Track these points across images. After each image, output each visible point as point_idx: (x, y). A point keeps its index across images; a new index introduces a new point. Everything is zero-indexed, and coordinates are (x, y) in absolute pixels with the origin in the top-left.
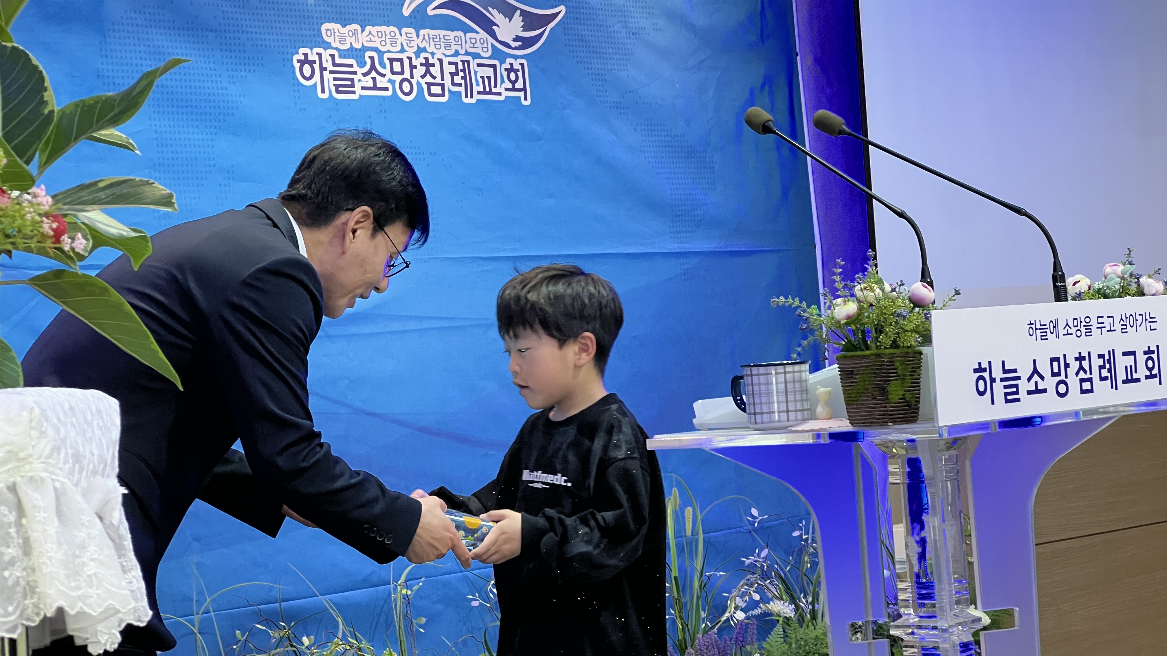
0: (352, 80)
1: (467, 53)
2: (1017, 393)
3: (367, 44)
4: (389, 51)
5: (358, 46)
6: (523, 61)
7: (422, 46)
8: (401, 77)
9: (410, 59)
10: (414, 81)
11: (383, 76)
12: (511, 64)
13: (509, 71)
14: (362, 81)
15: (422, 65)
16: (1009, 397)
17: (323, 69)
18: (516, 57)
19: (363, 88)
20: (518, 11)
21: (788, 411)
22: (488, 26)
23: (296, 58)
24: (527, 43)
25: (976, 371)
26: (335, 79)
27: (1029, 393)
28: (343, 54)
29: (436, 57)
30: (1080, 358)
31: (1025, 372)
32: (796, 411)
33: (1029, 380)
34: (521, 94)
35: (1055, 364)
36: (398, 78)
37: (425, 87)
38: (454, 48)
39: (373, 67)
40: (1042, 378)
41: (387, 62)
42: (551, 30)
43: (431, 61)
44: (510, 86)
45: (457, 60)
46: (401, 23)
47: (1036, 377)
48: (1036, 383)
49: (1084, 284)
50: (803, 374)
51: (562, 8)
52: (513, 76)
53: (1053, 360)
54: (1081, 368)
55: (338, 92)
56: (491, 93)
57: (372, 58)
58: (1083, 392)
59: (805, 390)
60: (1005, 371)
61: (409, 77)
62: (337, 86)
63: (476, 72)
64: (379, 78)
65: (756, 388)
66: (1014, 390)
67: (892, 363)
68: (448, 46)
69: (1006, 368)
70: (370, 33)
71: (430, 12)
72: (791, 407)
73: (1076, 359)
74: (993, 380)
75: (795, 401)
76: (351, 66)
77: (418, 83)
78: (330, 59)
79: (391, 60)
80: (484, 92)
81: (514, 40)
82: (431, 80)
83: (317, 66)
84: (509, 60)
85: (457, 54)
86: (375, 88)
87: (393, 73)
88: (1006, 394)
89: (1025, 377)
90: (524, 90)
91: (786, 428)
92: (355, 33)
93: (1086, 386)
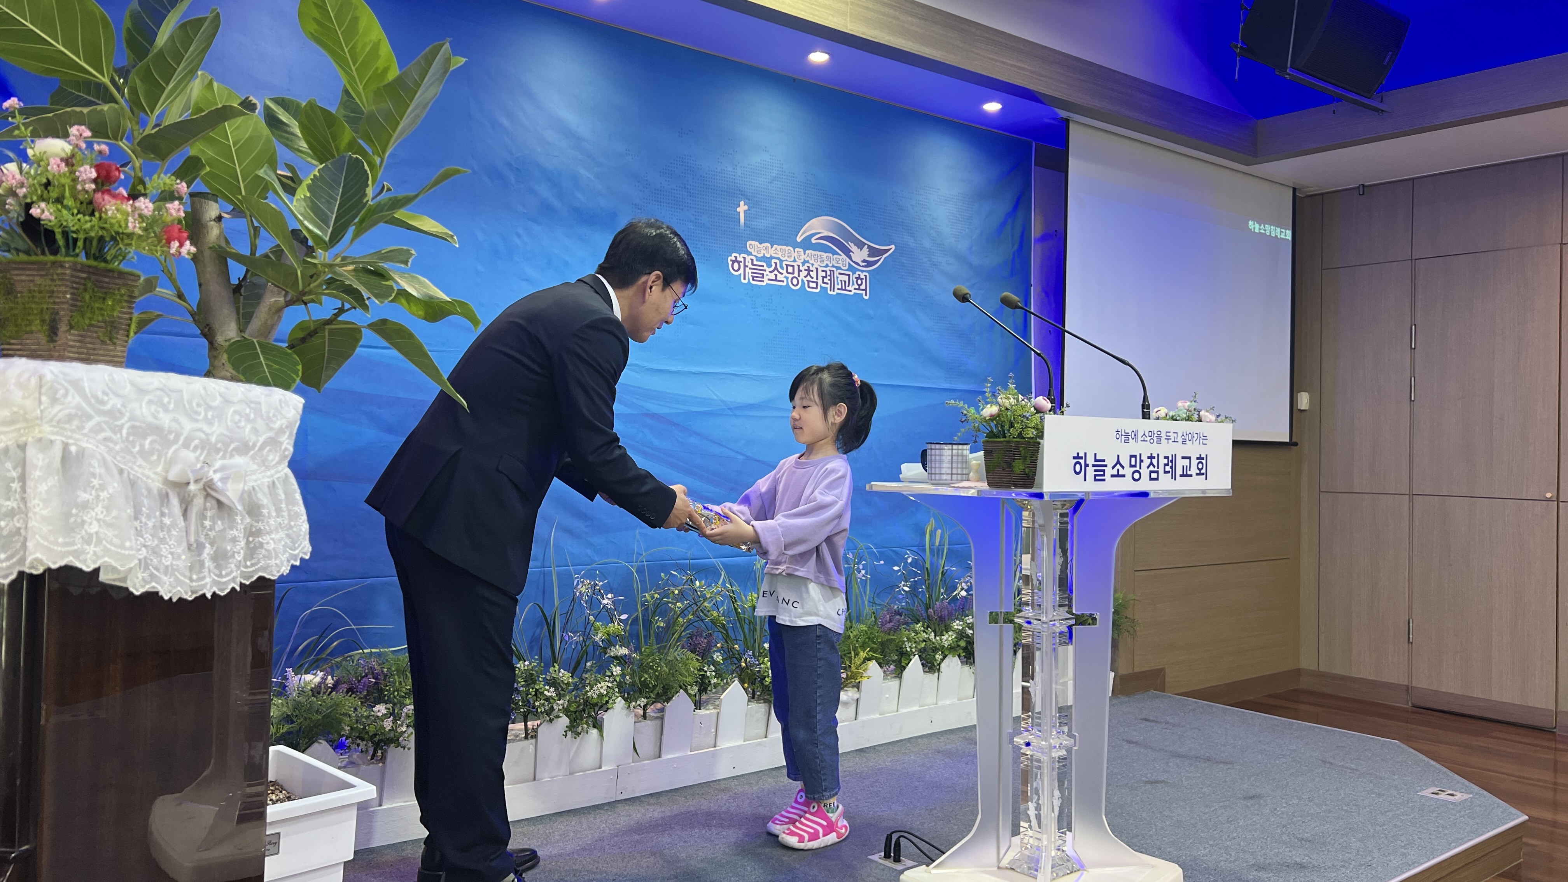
0: (763, 274)
1: (833, 266)
2: (1104, 475)
3: (773, 255)
4: (786, 260)
5: (768, 256)
6: (867, 274)
7: (806, 259)
8: (792, 276)
9: (799, 266)
10: (800, 279)
11: (782, 274)
12: (859, 275)
13: (857, 279)
14: (768, 275)
15: (805, 270)
16: (1097, 478)
17: (745, 266)
18: (863, 271)
19: (769, 280)
20: (866, 246)
21: (952, 474)
22: (847, 252)
23: (730, 258)
24: (870, 264)
25: (1074, 458)
26: (752, 273)
27: (1112, 476)
28: (758, 259)
29: (814, 266)
30: (1151, 457)
31: (1110, 462)
32: (957, 474)
33: (1113, 468)
34: (864, 292)
35: (1133, 459)
36: (790, 276)
37: (806, 283)
38: (826, 263)
39: (776, 268)
40: (1123, 467)
41: (785, 267)
42: (885, 258)
43: (811, 269)
44: (857, 287)
45: (827, 269)
46: (795, 245)
47: (1118, 466)
48: (1118, 470)
49: (1163, 411)
50: (965, 452)
51: (893, 247)
52: (859, 282)
53: (1131, 456)
54: (1151, 464)
55: (753, 280)
56: (845, 290)
57: (776, 263)
58: (1151, 479)
59: (965, 462)
60: (1096, 460)
61: (797, 276)
62: (753, 277)
63: (837, 278)
64: (779, 275)
65: (933, 457)
66: (1102, 473)
67: (1017, 448)
68: (822, 261)
69: (1097, 458)
70: (776, 249)
71: (813, 241)
72: (954, 471)
73: (1149, 458)
74: (1086, 465)
75: (957, 468)
76: (763, 266)
77: (802, 280)
78: (750, 261)
79: (787, 266)
80: (841, 289)
81: (862, 262)
82: (811, 279)
83: (742, 265)
84: (858, 273)
85: (827, 266)
86: (776, 280)
87: (788, 273)
88: (1096, 476)
89: (1110, 465)
90: (865, 290)
91: (948, 484)
92: (767, 248)
93: (1154, 476)
